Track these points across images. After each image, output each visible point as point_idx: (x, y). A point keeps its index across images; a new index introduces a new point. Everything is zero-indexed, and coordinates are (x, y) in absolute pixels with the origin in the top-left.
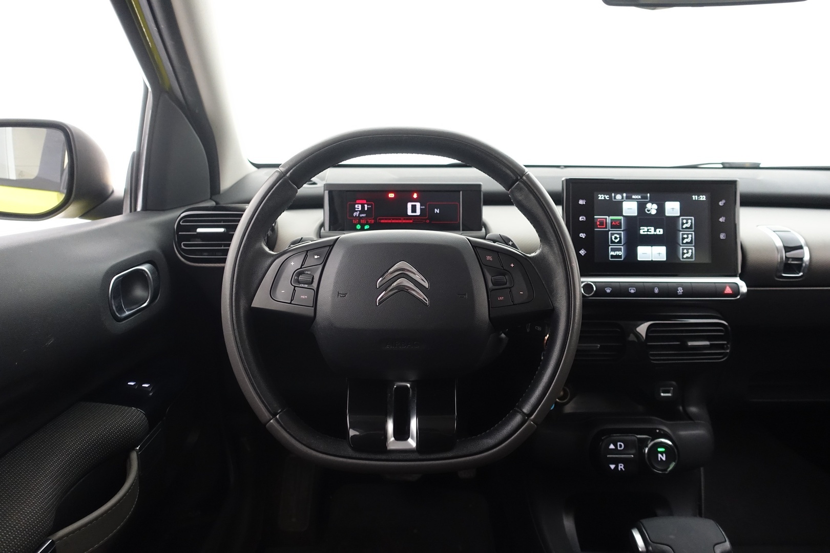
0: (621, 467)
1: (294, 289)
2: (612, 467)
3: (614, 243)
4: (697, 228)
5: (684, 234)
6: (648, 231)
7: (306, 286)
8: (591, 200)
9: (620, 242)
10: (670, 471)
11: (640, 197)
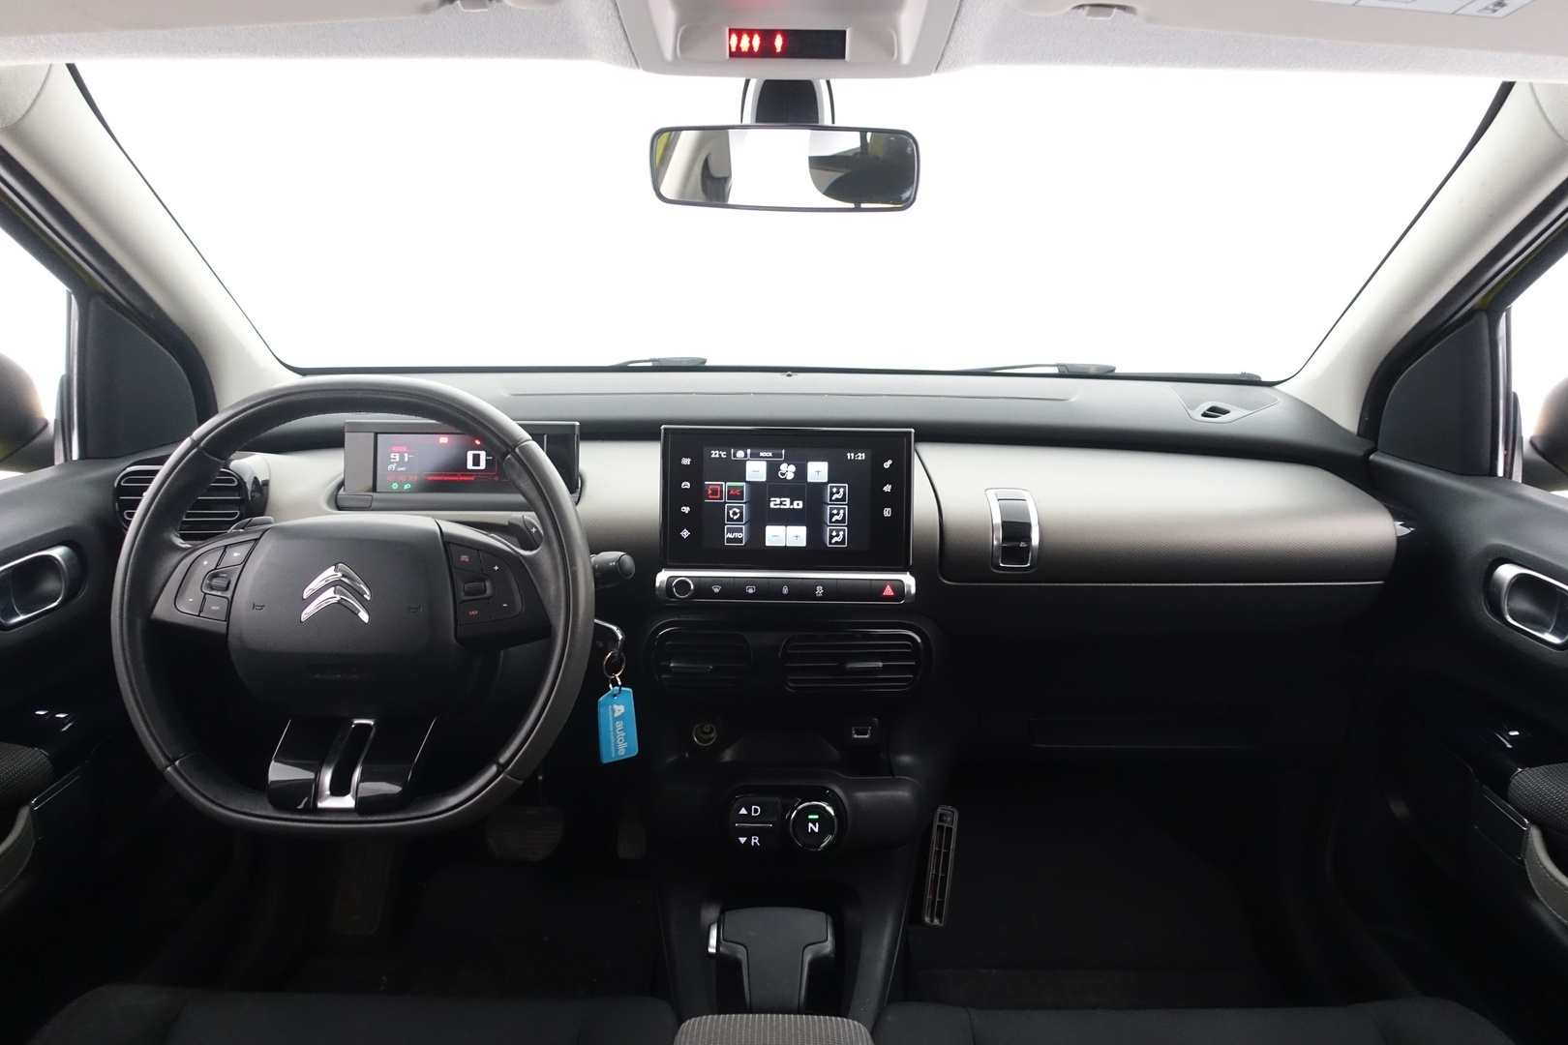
0: (755, 840)
1: (204, 598)
2: (743, 840)
3: (732, 519)
4: (853, 501)
5: (834, 509)
6: (781, 504)
7: (219, 593)
8: (699, 459)
9: (740, 519)
10: (824, 847)
11: (770, 455)
